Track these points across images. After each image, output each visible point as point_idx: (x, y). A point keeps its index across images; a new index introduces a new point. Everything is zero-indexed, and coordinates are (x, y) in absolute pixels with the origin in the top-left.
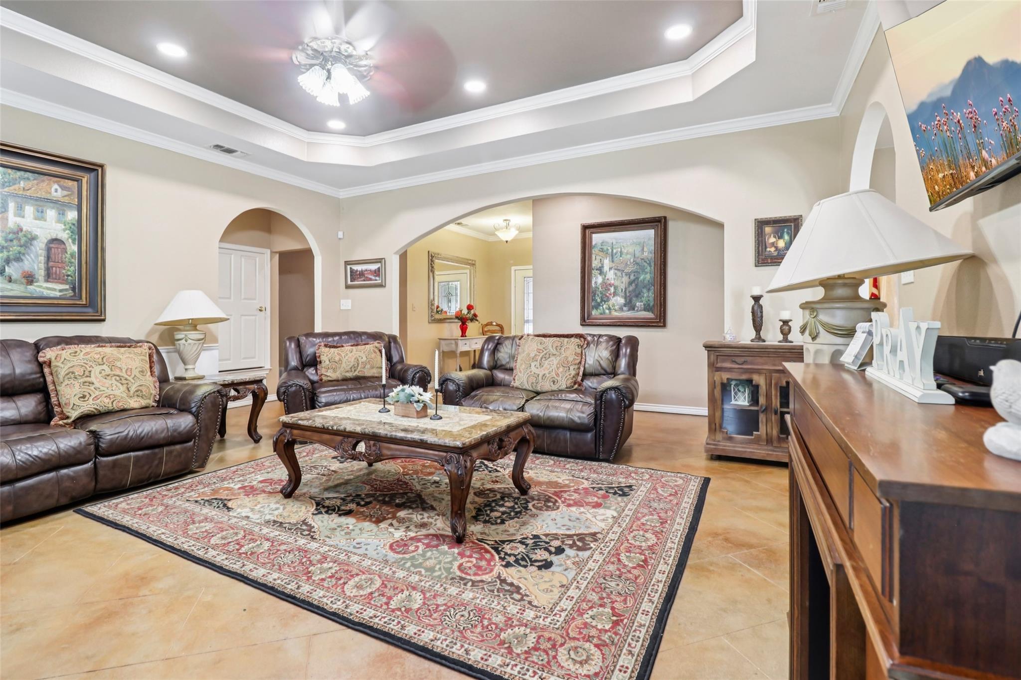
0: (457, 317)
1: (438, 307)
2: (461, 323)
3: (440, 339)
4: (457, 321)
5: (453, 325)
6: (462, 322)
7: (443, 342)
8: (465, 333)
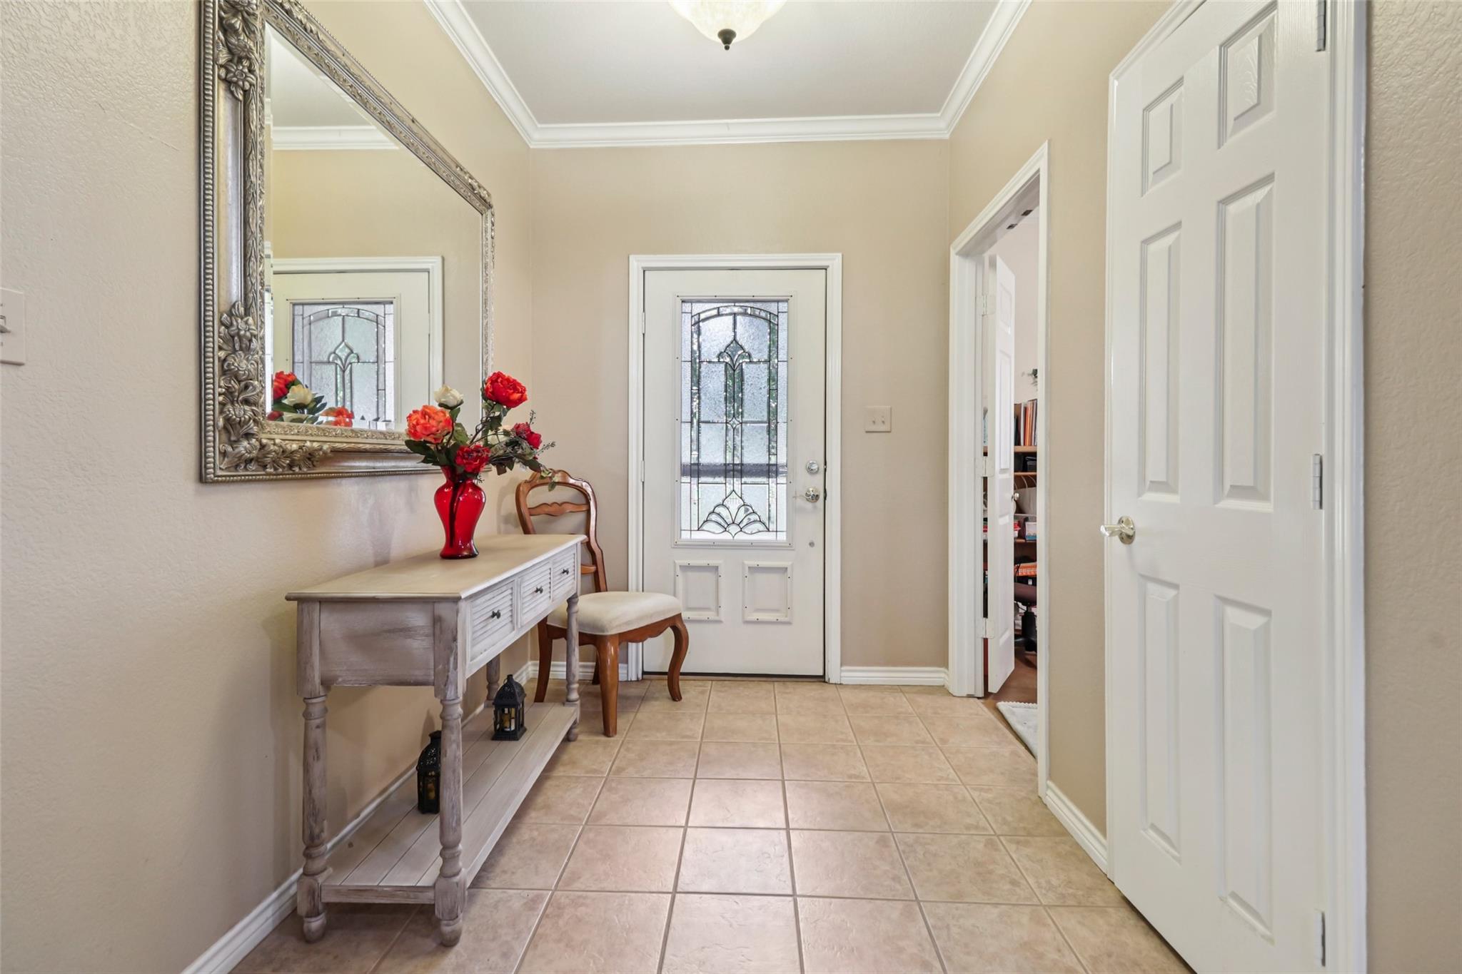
0: (418, 446)
1: (284, 384)
2: (441, 480)
3: (302, 600)
4: (414, 463)
5: (390, 490)
6: (450, 471)
7: (329, 624)
8: (469, 536)
